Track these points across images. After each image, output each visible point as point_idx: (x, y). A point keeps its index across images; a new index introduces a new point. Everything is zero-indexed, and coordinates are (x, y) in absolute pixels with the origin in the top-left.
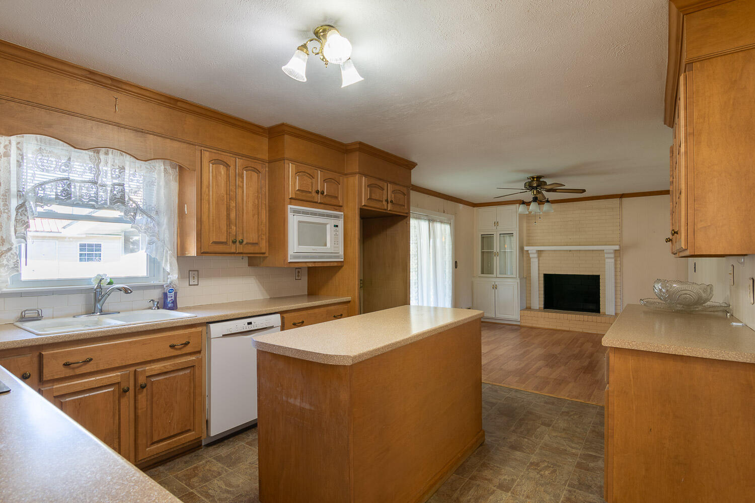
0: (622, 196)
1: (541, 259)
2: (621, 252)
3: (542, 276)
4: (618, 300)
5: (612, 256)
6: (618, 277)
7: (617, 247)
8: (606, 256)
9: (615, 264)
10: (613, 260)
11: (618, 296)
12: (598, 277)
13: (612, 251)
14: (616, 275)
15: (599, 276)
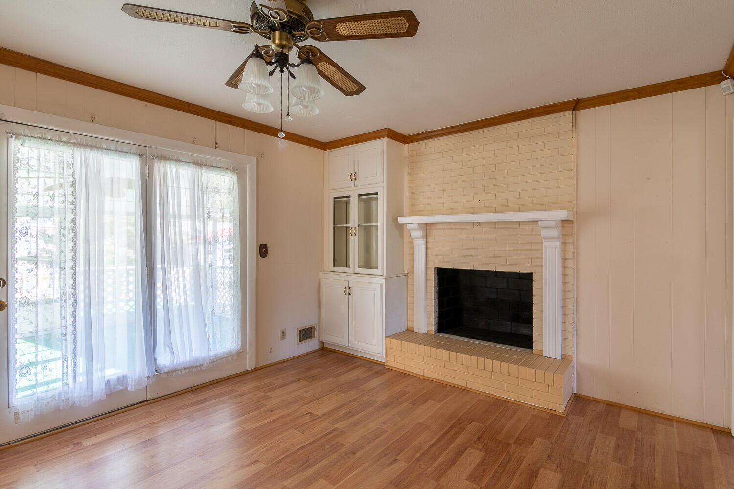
0: (576, 105)
1: (430, 240)
2: (575, 226)
3: (432, 272)
4: (570, 328)
5: (555, 233)
6: (570, 279)
7: (563, 215)
8: (544, 233)
9: (563, 251)
10: (557, 243)
11: (570, 320)
12: (528, 277)
13: (554, 223)
14: (564, 275)
15: (532, 274)
